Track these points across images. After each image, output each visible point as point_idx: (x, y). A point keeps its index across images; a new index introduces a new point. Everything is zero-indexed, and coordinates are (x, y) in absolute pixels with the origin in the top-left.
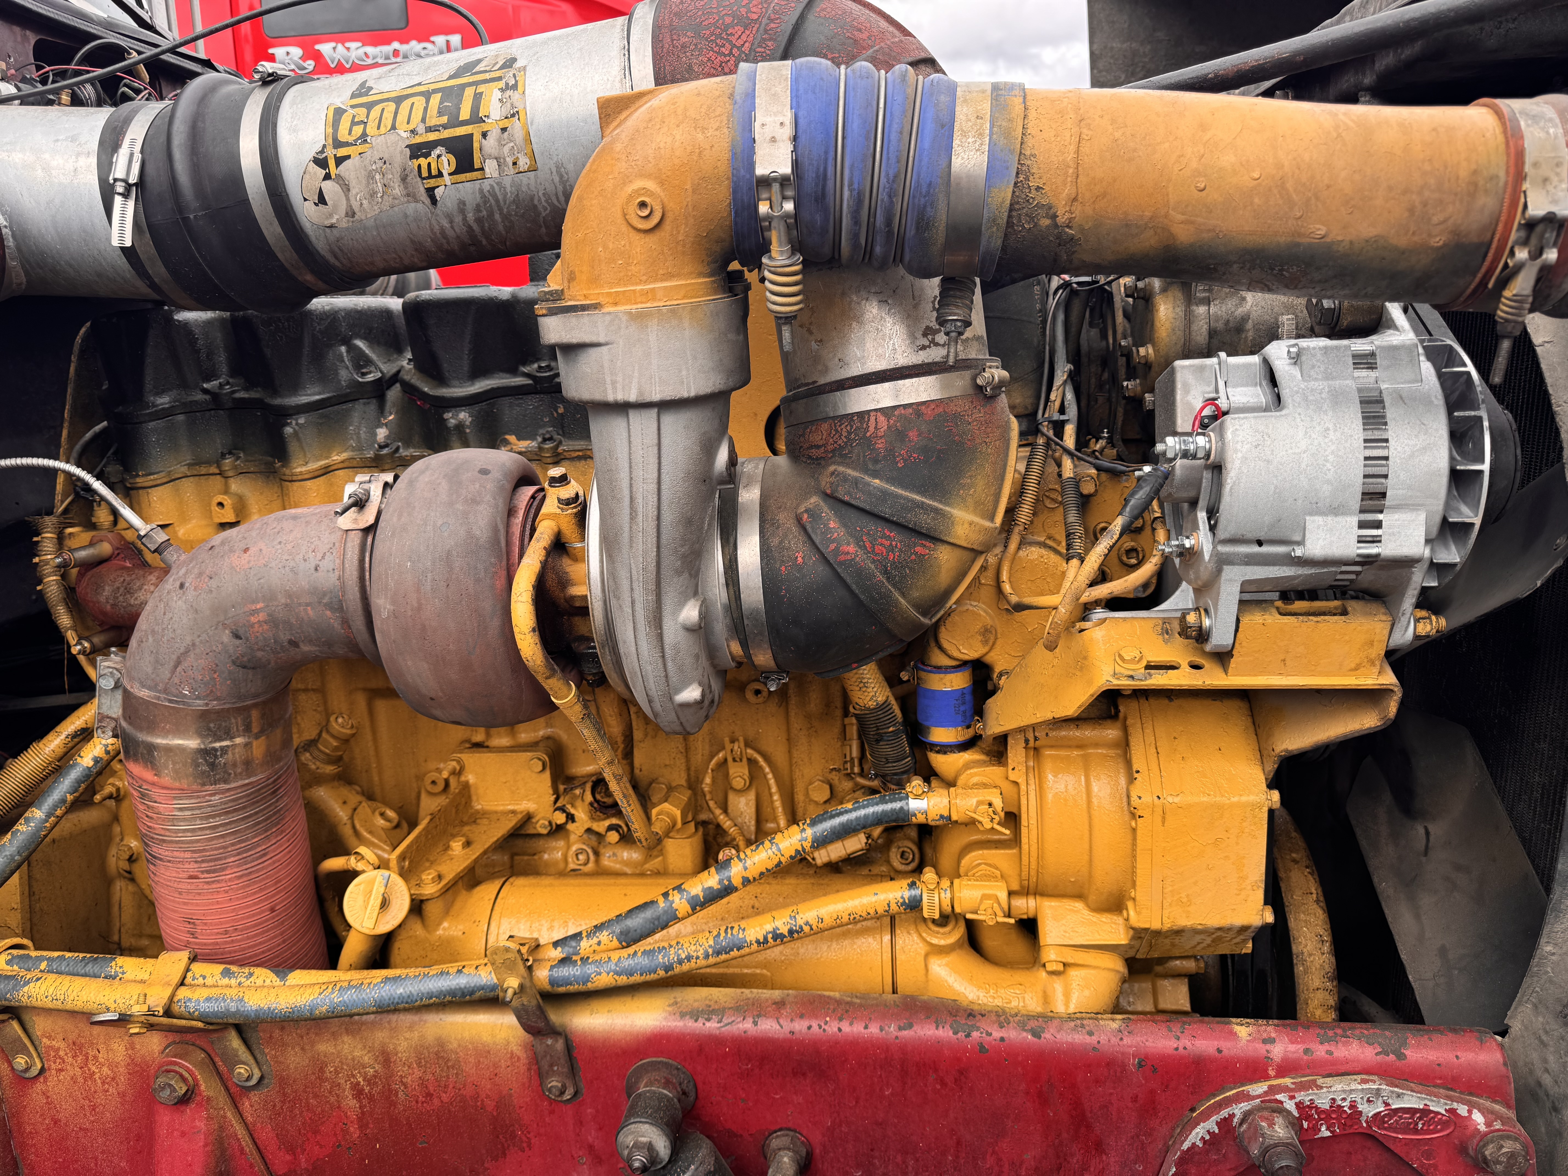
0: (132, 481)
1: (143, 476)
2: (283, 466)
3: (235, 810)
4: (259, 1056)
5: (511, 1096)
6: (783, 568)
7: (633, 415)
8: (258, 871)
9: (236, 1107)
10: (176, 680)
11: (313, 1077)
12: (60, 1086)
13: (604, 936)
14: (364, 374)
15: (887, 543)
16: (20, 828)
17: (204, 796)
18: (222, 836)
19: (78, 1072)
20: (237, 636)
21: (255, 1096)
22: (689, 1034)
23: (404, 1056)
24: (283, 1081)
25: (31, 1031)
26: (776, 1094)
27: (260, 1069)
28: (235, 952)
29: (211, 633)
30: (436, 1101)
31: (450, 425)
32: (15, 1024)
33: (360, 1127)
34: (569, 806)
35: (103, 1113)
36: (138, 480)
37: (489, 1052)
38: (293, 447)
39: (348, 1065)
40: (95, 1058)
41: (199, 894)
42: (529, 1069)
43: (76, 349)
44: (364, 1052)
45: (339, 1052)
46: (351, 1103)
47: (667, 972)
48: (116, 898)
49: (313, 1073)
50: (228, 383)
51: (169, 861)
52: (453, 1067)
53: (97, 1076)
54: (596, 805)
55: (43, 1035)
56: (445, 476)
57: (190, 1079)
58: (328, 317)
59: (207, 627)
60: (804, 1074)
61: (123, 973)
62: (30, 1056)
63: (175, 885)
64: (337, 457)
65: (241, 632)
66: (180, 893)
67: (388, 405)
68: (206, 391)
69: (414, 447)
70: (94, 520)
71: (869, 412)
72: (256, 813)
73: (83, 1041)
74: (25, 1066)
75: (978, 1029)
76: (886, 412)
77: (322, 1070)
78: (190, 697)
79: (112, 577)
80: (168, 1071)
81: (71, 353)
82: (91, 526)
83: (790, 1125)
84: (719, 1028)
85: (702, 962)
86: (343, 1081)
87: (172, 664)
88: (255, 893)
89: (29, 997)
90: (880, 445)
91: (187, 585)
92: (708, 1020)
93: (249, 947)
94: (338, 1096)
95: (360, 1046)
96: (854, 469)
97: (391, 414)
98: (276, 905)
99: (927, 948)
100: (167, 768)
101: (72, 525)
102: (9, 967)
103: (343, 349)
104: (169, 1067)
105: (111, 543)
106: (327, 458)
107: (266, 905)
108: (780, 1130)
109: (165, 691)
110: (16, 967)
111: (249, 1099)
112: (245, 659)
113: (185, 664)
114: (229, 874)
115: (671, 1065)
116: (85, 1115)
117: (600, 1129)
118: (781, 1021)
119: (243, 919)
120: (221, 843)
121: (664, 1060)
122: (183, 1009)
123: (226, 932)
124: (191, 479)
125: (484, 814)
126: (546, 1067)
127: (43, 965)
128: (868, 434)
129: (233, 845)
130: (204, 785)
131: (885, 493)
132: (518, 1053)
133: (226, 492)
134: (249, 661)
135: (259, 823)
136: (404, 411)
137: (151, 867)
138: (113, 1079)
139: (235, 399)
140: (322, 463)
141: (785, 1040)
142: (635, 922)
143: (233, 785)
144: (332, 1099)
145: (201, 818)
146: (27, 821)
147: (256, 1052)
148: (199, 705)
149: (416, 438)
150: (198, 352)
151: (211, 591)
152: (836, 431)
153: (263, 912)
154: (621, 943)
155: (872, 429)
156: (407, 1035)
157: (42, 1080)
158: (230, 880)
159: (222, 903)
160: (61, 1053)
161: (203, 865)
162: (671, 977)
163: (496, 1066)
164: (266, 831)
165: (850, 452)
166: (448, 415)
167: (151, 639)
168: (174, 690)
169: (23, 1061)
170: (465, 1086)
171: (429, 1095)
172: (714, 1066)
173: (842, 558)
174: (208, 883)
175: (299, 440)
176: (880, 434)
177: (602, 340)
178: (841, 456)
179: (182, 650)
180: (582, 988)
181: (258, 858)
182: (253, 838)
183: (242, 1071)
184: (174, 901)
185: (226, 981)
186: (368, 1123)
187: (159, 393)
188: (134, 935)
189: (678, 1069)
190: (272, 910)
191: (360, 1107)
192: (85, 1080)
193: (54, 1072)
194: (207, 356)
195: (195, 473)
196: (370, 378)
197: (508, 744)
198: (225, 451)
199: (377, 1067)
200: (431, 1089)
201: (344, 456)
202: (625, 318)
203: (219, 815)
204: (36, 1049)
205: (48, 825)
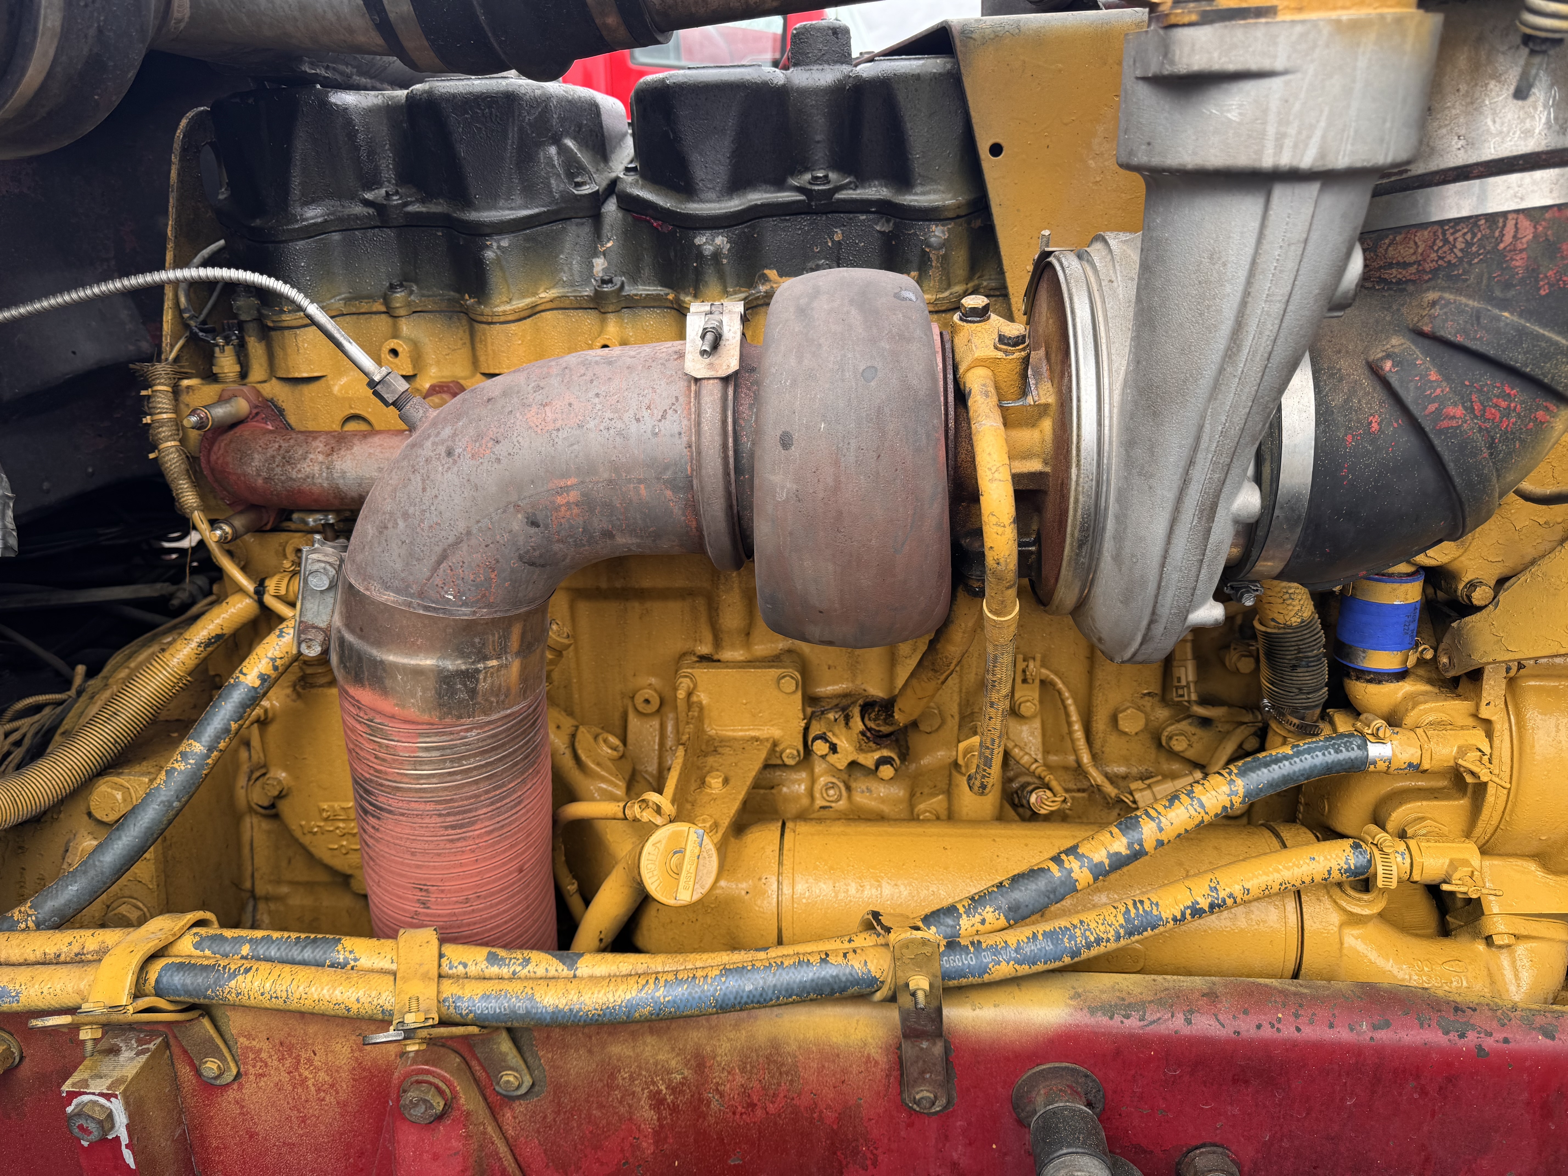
0: (275, 318)
1: (290, 312)
2: (479, 303)
3: (494, 749)
4: (530, 1060)
5: (859, 1106)
6: (1349, 438)
7: (1281, 194)
8: (510, 824)
9: (496, 1120)
10: (438, 581)
11: (600, 1085)
12: (260, 1094)
13: (989, 914)
14: (578, 185)
15: (1504, 404)
16: (176, 765)
17: (458, 732)
18: (476, 782)
19: (285, 1077)
20: (534, 524)
21: (520, 1107)
22: (1104, 1034)
23: (723, 1060)
24: (558, 1089)
25: (223, 1028)
26: (1207, 1104)
27: (531, 1075)
28: (475, 923)
29: (496, 518)
30: (759, 1112)
31: (706, 253)
32: (206, 1022)
33: (656, 1143)
34: (829, 734)
35: (315, 1125)
36: (285, 317)
37: (838, 1055)
38: (495, 278)
39: (647, 1070)
40: (309, 1061)
41: (439, 855)
42: (888, 1076)
43: (177, 146)
44: (671, 1056)
45: (638, 1055)
46: (647, 1115)
47: (1072, 958)
48: (246, 837)
49: (601, 1080)
50: (397, 193)
51: (403, 815)
52: (787, 1074)
53: (310, 1083)
54: (868, 734)
55: (241, 1034)
56: (852, 302)
57: (447, 1091)
58: (539, 104)
59: (491, 510)
60: (1246, 1082)
61: (356, 960)
62: (223, 1059)
63: (408, 844)
64: (546, 295)
65: (540, 517)
66: (413, 854)
67: (606, 229)
68: (367, 203)
69: (644, 284)
70: (215, 370)
71: (1505, 214)
72: (515, 751)
73: (294, 1041)
74: (217, 1072)
75: (1473, 1027)
76: (1532, 214)
77: (612, 1076)
78: (454, 604)
79: (261, 443)
80: (419, 1082)
81: (171, 152)
82: (211, 377)
83: (1217, 1140)
84: (1141, 1028)
85: (1112, 946)
86: (639, 1089)
87: (434, 558)
88: (504, 851)
89: (238, 994)
90: (1519, 262)
91: (458, 451)
92: (1127, 1017)
93: (492, 917)
94: (630, 1106)
95: (667, 1048)
96: (1470, 296)
97: (609, 240)
98: (525, 863)
99: (1344, 918)
100: (413, 696)
101: (188, 376)
102: (198, 953)
103: (553, 150)
104: (420, 1078)
105: (247, 400)
106: (535, 294)
107: (514, 865)
108: (1203, 1145)
109: (421, 594)
110: (207, 952)
111: (513, 1110)
112: (537, 553)
113: (453, 560)
114: (478, 829)
115: (1079, 1072)
116: (291, 1128)
117: (970, 1144)
118: (1221, 1017)
119: (488, 883)
120: (473, 790)
121: (1067, 1064)
122: (452, 1010)
123: (467, 900)
124: (348, 318)
125: (724, 742)
126: (915, 1075)
127: (245, 950)
128: (1502, 246)
129: (487, 792)
130: (460, 717)
131: (1522, 332)
132: (877, 1057)
133: (396, 335)
134: (541, 556)
135: (516, 764)
136: (629, 235)
137: (372, 820)
138: (332, 1086)
139: (409, 213)
140: (528, 301)
141: (1228, 1042)
142: (1025, 894)
143: (494, 717)
144: (622, 1110)
145: (452, 761)
146: (184, 755)
147: (527, 1055)
148: (465, 613)
149: (646, 272)
150: (357, 149)
151: (498, 460)
152: (1446, 241)
153: (511, 873)
154: (1008, 921)
155: (1508, 239)
156: (732, 1035)
157: (235, 1086)
158: (479, 836)
159: (466, 865)
160: (264, 1055)
161: (449, 819)
162: (1077, 963)
163: (844, 1071)
164: (523, 773)
165: (1465, 272)
166: (700, 240)
167: (401, 524)
168: (432, 594)
169: (215, 1067)
170: (799, 1095)
171: (752, 1106)
172: (1133, 1072)
173: (1445, 424)
174: (452, 841)
175: (502, 268)
176: (1520, 246)
177: (1279, 65)
178: (1449, 277)
179: (451, 539)
180: (977, 980)
181: (512, 808)
182: (509, 783)
183: (511, 1079)
184: (402, 864)
185: (494, 970)
186: (666, 1137)
187: (308, 202)
188: (270, 882)
189: (1087, 1076)
190: (521, 870)
191: (659, 1119)
192: (294, 1088)
193: (252, 1078)
194: (368, 156)
195: (354, 310)
196: (587, 190)
197: (742, 658)
198: (395, 282)
199: (686, 1072)
200: (755, 1099)
201: (553, 293)
202: (1326, 31)
203: (475, 756)
204: (230, 1051)
205: (210, 761)
